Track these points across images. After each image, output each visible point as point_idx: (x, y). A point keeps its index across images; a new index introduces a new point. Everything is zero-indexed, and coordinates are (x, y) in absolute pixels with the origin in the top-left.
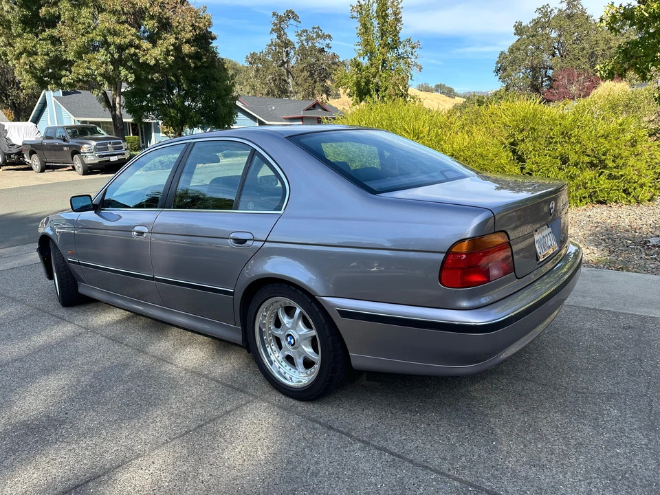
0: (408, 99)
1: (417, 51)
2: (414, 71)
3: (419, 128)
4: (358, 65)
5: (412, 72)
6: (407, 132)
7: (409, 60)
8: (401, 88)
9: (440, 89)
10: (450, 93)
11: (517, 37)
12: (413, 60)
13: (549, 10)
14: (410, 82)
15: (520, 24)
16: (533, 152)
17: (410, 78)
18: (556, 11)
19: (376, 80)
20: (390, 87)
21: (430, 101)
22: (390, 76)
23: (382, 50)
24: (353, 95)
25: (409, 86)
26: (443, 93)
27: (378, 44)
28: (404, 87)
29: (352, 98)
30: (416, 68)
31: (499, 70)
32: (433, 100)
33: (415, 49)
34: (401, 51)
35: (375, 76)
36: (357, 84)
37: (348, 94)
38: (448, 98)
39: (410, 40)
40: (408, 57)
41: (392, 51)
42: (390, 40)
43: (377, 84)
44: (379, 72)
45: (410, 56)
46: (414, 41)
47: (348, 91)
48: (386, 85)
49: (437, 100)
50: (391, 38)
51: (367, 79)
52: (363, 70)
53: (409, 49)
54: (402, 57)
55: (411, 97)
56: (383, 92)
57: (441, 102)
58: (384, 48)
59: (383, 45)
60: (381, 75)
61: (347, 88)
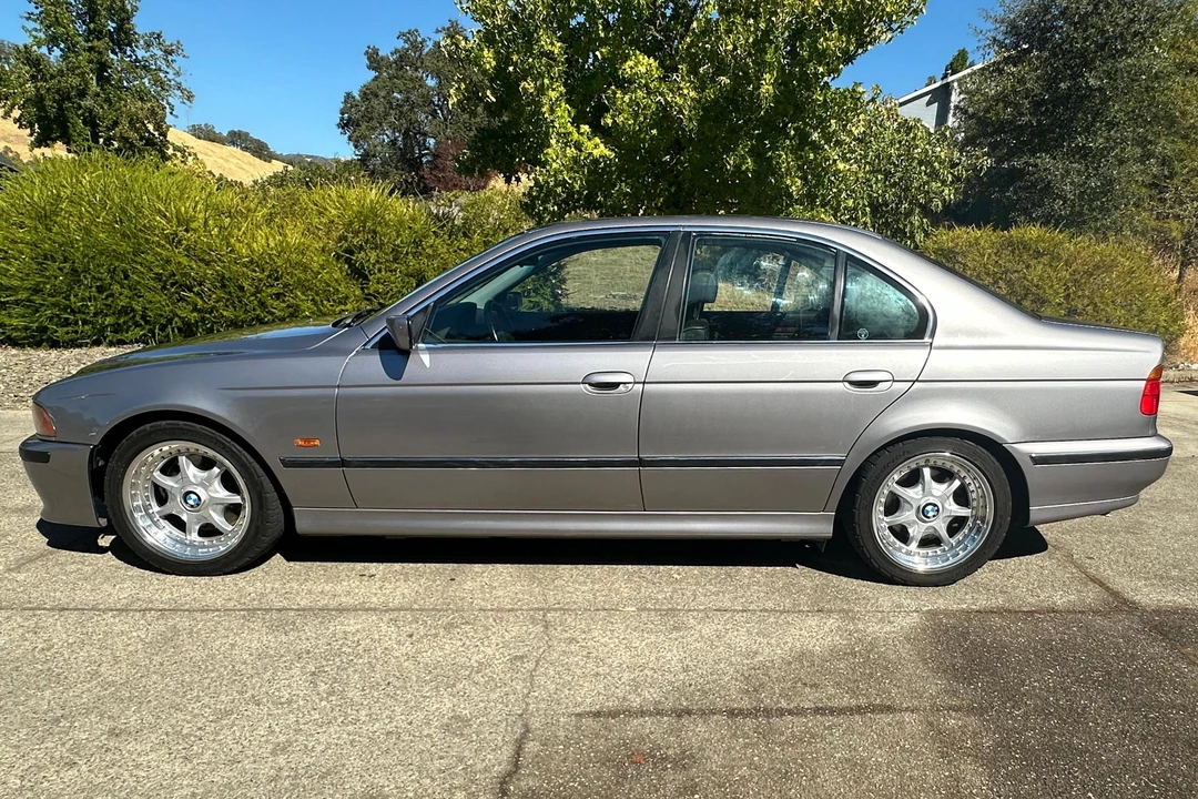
0: (170, 152)
1: (179, 62)
2: (175, 99)
3: (186, 212)
4: (35, 63)
5: (170, 100)
6: (165, 216)
7: (162, 75)
8: (151, 127)
9: (237, 139)
10: (260, 151)
11: (373, 74)
12: (169, 77)
13: (419, 39)
14: (169, 119)
15: (376, 51)
16: (377, 266)
17: (168, 110)
18: (430, 44)
19: (87, 102)
20: (125, 122)
21: (221, 161)
22: (121, 99)
23: (96, 43)
24: (31, 126)
25: (168, 127)
26: (246, 149)
27: (82, 29)
28: (158, 127)
29: (28, 131)
30: (178, 93)
31: (346, 125)
32: (227, 161)
33: (174, 57)
34: (141, 53)
35: (82, 94)
36: (38, 101)
37: (16, 121)
38: (257, 160)
39: (159, 36)
40: (160, 69)
41: (121, 49)
42: (111, 26)
43: (91, 111)
44: (94, 86)
45: (164, 67)
46: (168, 40)
47: (16, 113)
48: (112, 116)
49: (235, 161)
50: (113, 21)
51: (64, 96)
52: (52, 77)
53: (159, 53)
54: (144, 67)
55: (176, 149)
56: (109, 129)
57: (244, 166)
58: (99, 39)
59: (98, 34)
60: (98, 95)
61: (13, 107)
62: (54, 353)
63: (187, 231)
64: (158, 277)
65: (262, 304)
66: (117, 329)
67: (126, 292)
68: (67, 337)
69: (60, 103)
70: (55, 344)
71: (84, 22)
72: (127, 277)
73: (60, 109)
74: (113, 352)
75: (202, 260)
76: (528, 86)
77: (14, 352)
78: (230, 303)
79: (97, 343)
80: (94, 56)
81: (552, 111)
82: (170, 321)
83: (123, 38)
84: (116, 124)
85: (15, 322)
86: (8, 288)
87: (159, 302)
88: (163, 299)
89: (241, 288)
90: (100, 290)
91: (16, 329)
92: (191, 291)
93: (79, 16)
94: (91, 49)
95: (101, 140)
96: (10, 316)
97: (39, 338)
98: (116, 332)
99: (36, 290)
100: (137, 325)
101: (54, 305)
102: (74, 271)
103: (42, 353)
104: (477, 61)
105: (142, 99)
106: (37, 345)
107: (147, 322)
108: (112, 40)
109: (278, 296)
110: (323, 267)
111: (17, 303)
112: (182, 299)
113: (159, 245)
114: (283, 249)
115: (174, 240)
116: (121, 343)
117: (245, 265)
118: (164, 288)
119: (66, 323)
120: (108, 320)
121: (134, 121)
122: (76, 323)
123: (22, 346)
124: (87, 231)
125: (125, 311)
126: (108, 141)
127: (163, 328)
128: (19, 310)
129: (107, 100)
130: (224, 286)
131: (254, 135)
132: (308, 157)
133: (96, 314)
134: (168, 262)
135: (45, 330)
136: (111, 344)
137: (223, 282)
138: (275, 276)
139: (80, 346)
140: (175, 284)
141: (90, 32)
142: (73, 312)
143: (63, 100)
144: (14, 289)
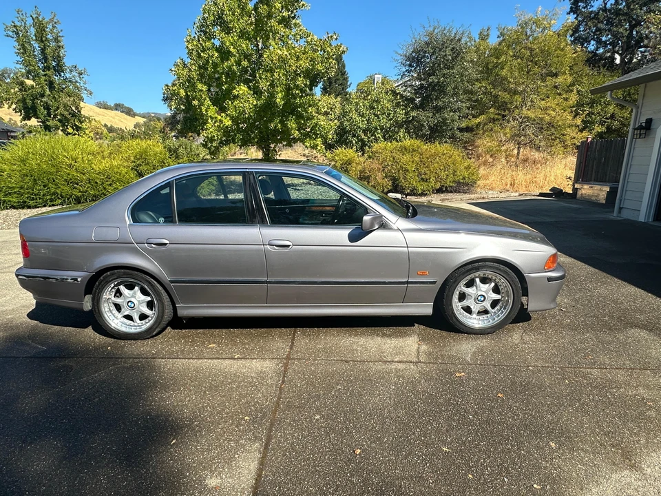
0: (83, 119)
1: (85, 78)
2: (84, 95)
4: (22, 84)
5: (82, 95)
6: (67, 158)
7: (78, 84)
8: (74, 108)
9: (118, 107)
10: (129, 112)
12: (82, 85)
14: (82, 104)
17: (81, 100)
19: (45, 99)
20: (61, 107)
21: (111, 118)
22: (60, 97)
23: (48, 72)
24: (20, 111)
25: (81, 108)
26: (123, 112)
27: (41, 66)
28: (77, 108)
29: (19, 114)
30: (86, 92)
31: (166, 99)
32: (114, 118)
33: (83, 76)
34: (68, 75)
35: (42, 96)
36: (24, 101)
37: (14, 109)
38: (128, 117)
39: (76, 67)
40: (77, 82)
41: (59, 74)
42: (54, 64)
43: (47, 103)
44: (48, 92)
45: (79, 81)
46: (80, 68)
47: (14, 106)
48: (56, 105)
49: (118, 118)
50: (55, 62)
51: (34, 98)
52: (29, 89)
53: (76, 74)
54: (70, 81)
55: (86, 117)
56: (55, 111)
57: (122, 120)
58: (49, 70)
59: (47, 68)
60: (50, 95)
61: (12, 103)
62: (29, 210)
63: (76, 162)
64: (66, 180)
65: (105, 188)
66: (52, 200)
67: (54, 186)
68: (33, 205)
69: (33, 101)
70: (29, 207)
71: (42, 63)
72: (54, 181)
73: (33, 103)
74: (50, 209)
75: (82, 173)
76: (195, 103)
77: (14, 211)
78: (92, 188)
79: (45, 206)
80: (47, 78)
81: (207, 111)
82: (71, 196)
83: (59, 69)
84: (58, 108)
85: (14, 200)
86: (11, 188)
87: (66, 189)
88: (68, 188)
89: (96, 183)
90: (44, 186)
91: (15, 202)
92: (78, 185)
93: (40, 60)
94: (45, 75)
95: (52, 116)
96: (12, 198)
97: (23, 206)
98: (51, 201)
99: (21, 188)
100: (59, 199)
101: (28, 193)
102: (35, 180)
103: (25, 211)
104: (178, 94)
105: (69, 96)
106: (23, 208)
107: (62, 197)
108: (55, 70)
109: (110, 185)
110: (126, 173)
111: (15, 193)
112: (74, 188)
113: (65, 169)
114: (112, 168)
115: (70, 166)
116: (53, 205)
117: (97, 174)
118: (68, 184)
119: (33, 199)
120: (48, 197)
121: (65, 106)
122: (37, 199)
123: (17, 209)
124: (39, 165)
125: (54, 193)
126: (55, 116)
127: (68, 199)
128: (16, 195)
129: (54, 97)
130: (90, 182)
131: (126, 105)
132: (153, 113)
133: (44, 195)
134: (69, 174)
135: (26, 202)
136: (50, 206)
137: (89, 181)
138: (109, 177)
139: (38, 207)
140: (73, 183)
141: (45, 67)
142: (35, 195)
143: (34, 99)
144: (13, 188)
